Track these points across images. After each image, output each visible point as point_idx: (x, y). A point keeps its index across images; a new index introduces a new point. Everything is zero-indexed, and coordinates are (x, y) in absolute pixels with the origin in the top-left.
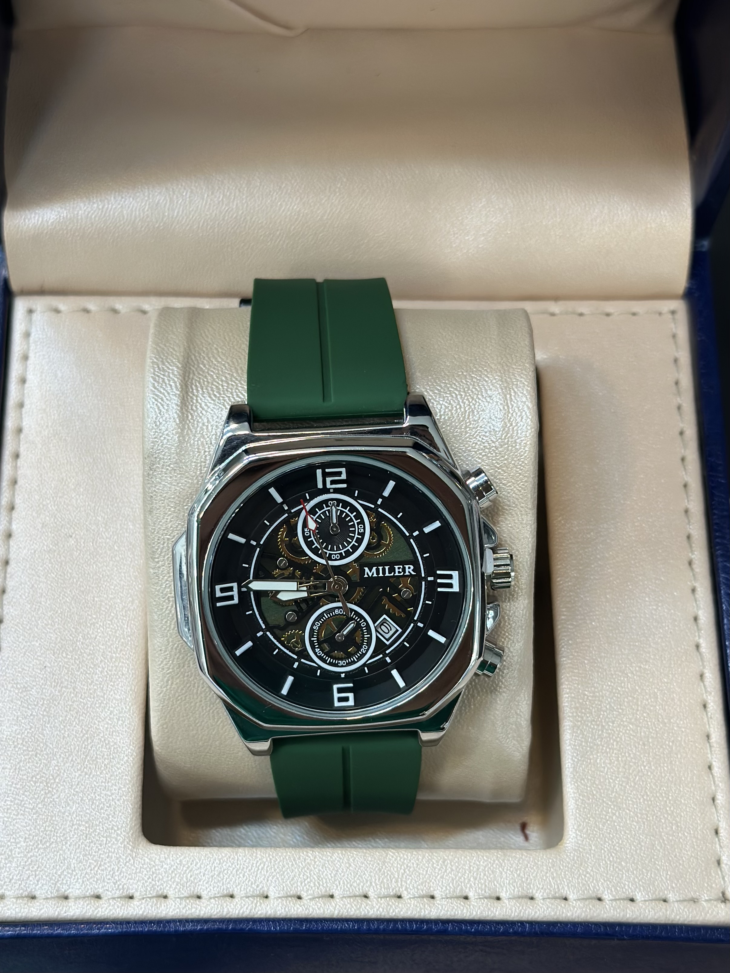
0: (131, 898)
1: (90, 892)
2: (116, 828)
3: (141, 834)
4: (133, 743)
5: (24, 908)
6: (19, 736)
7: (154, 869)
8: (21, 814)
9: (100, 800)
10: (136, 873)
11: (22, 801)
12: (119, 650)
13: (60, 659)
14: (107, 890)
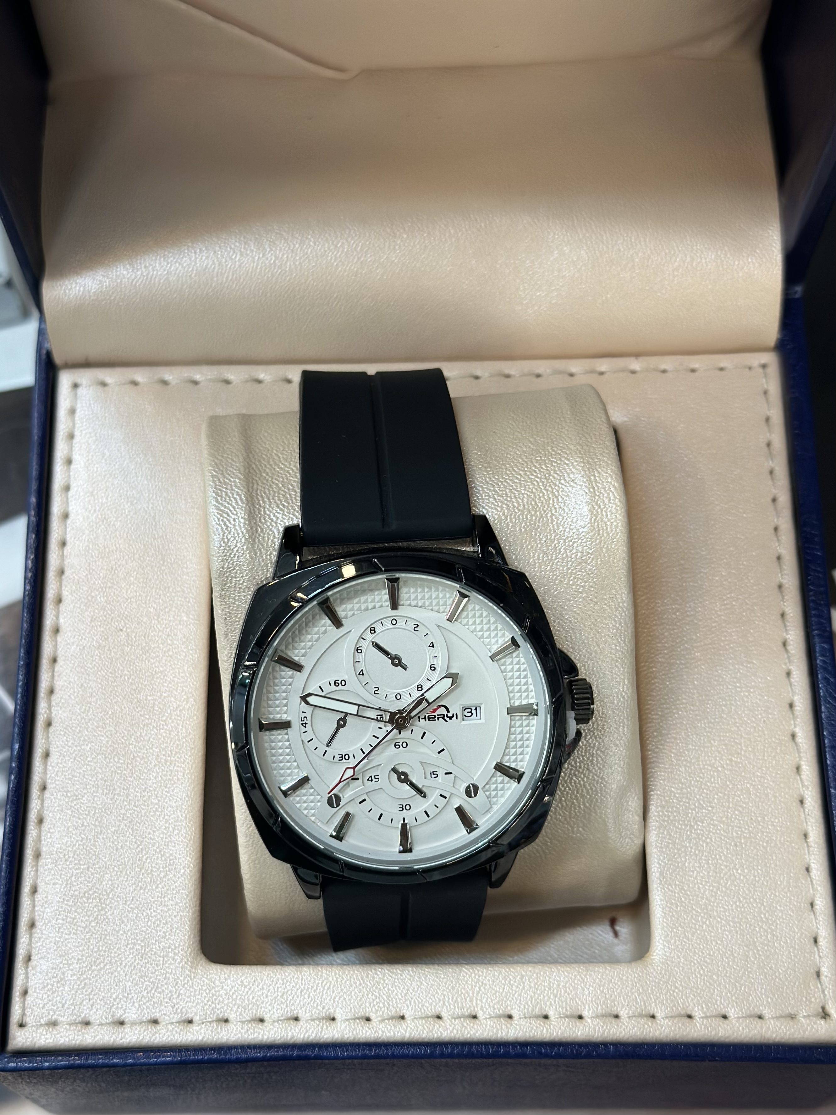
0: (190, 1022)
1: (147, 1017)
2: (173, 947)
3: (199, 952)
4: (190, 854)
5: (78, 1036)
6: (71, 849)
7: (213, 990)
8: (74, 933)
9: (156, 916)
10: (195, 996)
11: (74, 919)
12: (174, 753)
13: (112, 765)
14: (165, 1014)
